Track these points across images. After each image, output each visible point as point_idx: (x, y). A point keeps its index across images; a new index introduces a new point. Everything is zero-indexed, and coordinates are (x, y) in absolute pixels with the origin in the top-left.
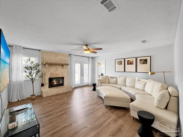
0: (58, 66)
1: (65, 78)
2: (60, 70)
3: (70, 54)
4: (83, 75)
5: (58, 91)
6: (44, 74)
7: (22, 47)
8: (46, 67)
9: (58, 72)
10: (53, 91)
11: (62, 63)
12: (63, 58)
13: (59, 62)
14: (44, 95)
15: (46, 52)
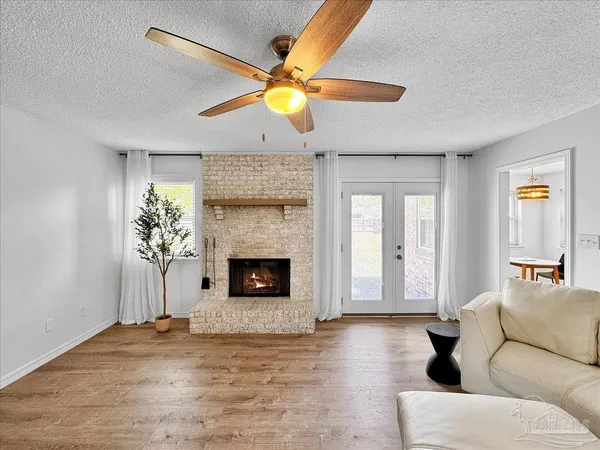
0: (263, 212)
1: (292, 265)
2: (272, 226)
3: (320, 150)
4: (399, 257)
5: (246, 320)
6: (211, 241)
7: (147, 153)
8: (218, 217)
9: (264, 238)
10: (224, 316)
11: (284, 195)
12: (286, 174)
13: (269, 193)
14: (195, 328)
15: (218, 158)
